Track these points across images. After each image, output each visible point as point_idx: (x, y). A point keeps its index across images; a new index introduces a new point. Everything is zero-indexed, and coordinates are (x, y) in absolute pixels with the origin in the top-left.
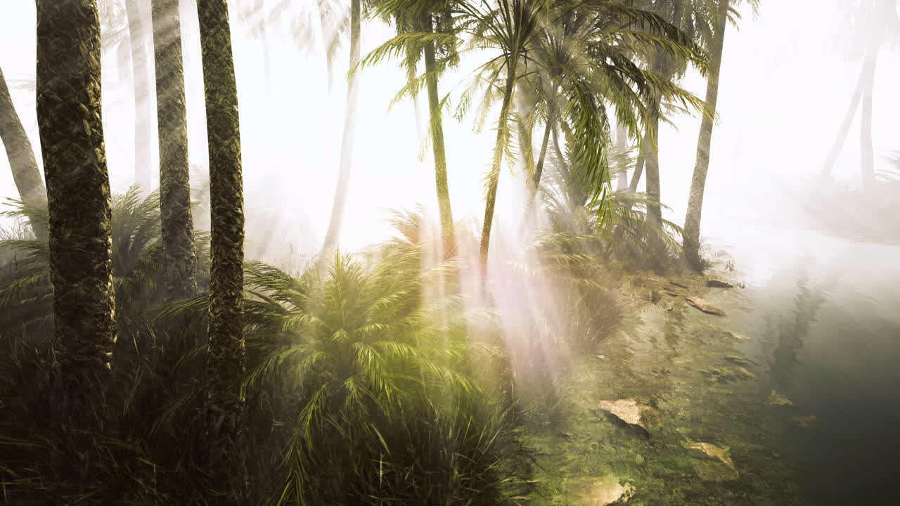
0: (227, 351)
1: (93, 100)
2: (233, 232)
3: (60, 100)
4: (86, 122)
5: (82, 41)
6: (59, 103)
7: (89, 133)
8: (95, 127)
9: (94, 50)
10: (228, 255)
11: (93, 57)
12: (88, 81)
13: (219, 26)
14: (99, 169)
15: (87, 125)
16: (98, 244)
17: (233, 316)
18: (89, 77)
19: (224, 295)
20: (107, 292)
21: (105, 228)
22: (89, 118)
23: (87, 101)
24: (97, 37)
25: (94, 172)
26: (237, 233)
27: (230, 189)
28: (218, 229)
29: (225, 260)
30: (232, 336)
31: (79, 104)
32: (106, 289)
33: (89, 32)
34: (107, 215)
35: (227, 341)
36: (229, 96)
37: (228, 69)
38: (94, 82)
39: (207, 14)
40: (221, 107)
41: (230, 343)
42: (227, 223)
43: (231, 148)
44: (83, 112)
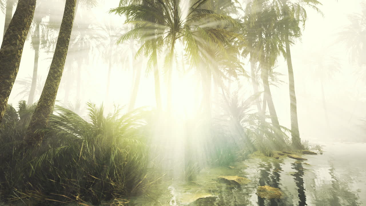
0: (38, 120)
1: (23, 35)
2: (55, 76)
3: (12, 32)
4: (18, 41)
5: (26, 19)
6: (12, 33)
7: (18, 44)
8: (21, 44)
9: (29, 22)
10: (51, 84)
11: (28, 24)
12: (23, 29)
13: (69, 15)
14: (17, 57)
15: (18, 42)
16: (7, 82)
17: (45, 107)
18: (24, 28)
19: (44, 98)
20: (3, 102)
21: (12, 78)
22: (20, 40)
23: (21, 35)
24: (31, 19)
25: (15, 57)
26: (57, 77)
27: (59, 62)
28: (50, 74)
29: (49, 85)
30: (42, 115)
31: (18, 35)
32: (3, 101)
33: (29, 17)
34: (14, 74)
35: (39, 115)
36: (67, 35)
37: (69, 27)
38: (25, 30)
39: (66, 12)
40: (63, 37)
41: (40, 117)
42: (54, 72)
43: (63, 50)
44: (18, 38)
